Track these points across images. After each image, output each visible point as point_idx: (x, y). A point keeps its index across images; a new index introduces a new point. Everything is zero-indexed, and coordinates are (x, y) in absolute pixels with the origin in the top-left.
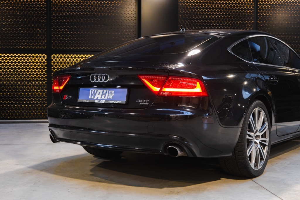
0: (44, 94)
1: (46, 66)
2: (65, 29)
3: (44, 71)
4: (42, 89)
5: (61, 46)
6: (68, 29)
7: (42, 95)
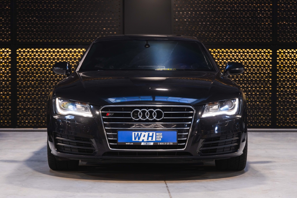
0: (8, 97)
1: (9, 62)
2: (32, 17)
3: (8, 68)
4: (6, 91)
5: (28, 38)
6: (37, 17)
7: (6, 98)
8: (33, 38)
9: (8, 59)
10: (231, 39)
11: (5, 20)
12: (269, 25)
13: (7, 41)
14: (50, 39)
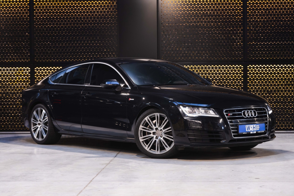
1: (29, 78)
2: (47, 42)
3: (28, 83)
6: (50, 41)
8: (47, 59)
9: (28, 76)
10: (209, 57)
11: (25, 44)
12: (240, 44)
13: (27, 61)
14: (61, 59)
